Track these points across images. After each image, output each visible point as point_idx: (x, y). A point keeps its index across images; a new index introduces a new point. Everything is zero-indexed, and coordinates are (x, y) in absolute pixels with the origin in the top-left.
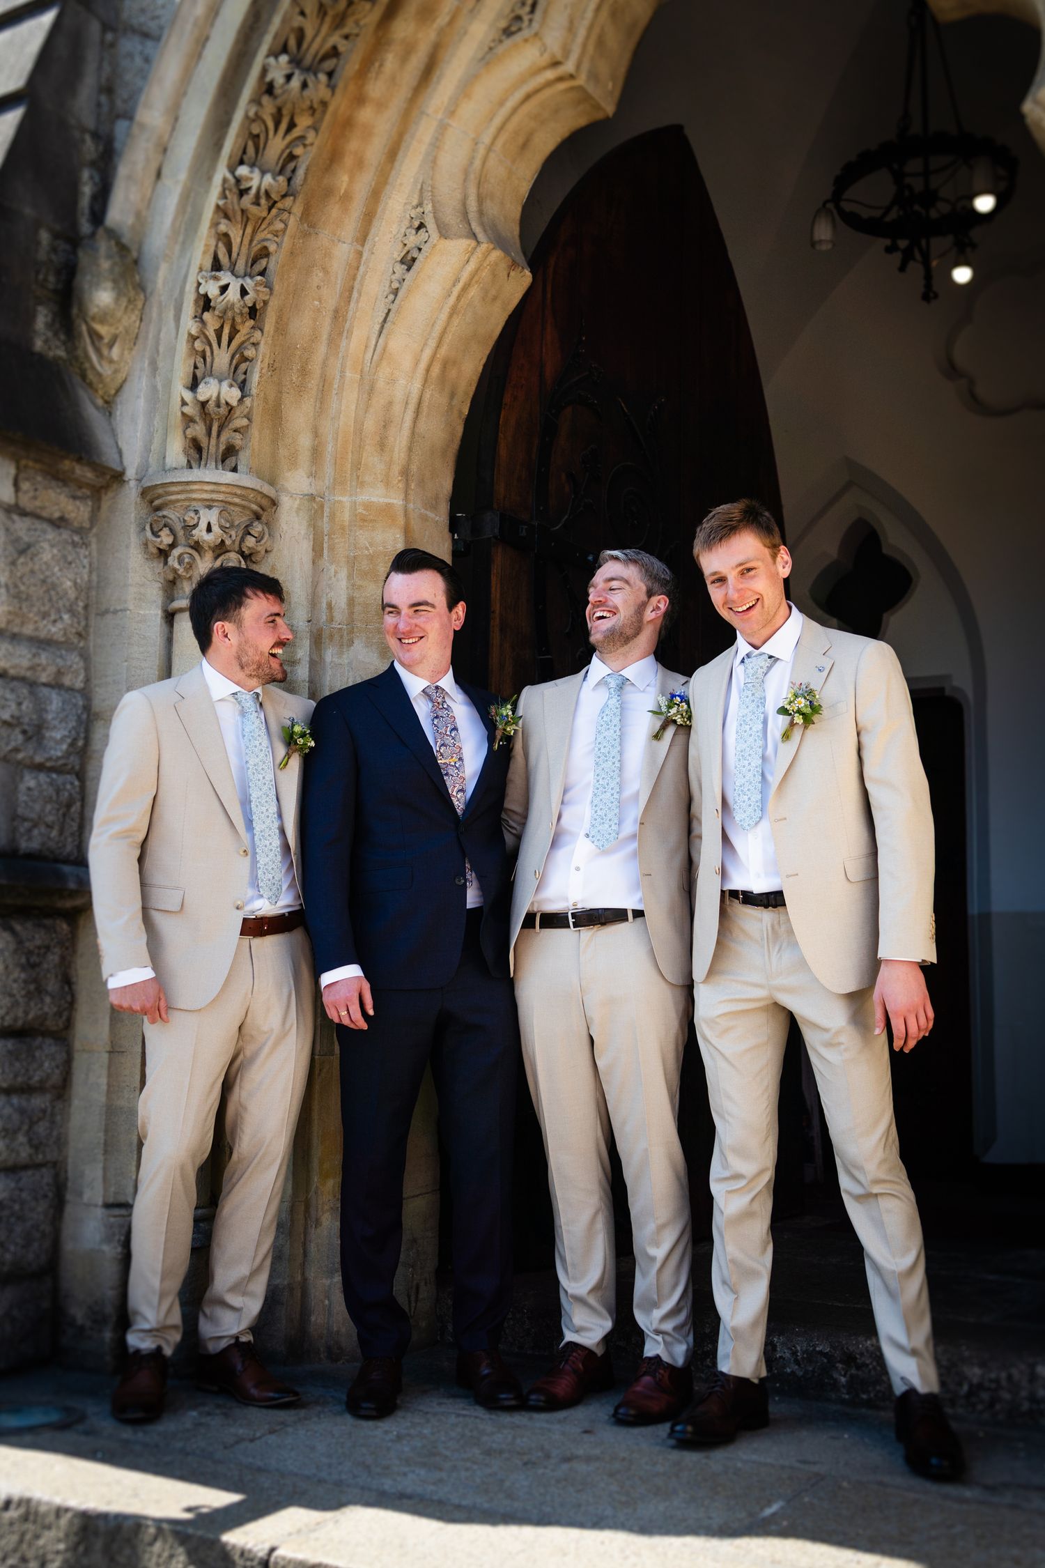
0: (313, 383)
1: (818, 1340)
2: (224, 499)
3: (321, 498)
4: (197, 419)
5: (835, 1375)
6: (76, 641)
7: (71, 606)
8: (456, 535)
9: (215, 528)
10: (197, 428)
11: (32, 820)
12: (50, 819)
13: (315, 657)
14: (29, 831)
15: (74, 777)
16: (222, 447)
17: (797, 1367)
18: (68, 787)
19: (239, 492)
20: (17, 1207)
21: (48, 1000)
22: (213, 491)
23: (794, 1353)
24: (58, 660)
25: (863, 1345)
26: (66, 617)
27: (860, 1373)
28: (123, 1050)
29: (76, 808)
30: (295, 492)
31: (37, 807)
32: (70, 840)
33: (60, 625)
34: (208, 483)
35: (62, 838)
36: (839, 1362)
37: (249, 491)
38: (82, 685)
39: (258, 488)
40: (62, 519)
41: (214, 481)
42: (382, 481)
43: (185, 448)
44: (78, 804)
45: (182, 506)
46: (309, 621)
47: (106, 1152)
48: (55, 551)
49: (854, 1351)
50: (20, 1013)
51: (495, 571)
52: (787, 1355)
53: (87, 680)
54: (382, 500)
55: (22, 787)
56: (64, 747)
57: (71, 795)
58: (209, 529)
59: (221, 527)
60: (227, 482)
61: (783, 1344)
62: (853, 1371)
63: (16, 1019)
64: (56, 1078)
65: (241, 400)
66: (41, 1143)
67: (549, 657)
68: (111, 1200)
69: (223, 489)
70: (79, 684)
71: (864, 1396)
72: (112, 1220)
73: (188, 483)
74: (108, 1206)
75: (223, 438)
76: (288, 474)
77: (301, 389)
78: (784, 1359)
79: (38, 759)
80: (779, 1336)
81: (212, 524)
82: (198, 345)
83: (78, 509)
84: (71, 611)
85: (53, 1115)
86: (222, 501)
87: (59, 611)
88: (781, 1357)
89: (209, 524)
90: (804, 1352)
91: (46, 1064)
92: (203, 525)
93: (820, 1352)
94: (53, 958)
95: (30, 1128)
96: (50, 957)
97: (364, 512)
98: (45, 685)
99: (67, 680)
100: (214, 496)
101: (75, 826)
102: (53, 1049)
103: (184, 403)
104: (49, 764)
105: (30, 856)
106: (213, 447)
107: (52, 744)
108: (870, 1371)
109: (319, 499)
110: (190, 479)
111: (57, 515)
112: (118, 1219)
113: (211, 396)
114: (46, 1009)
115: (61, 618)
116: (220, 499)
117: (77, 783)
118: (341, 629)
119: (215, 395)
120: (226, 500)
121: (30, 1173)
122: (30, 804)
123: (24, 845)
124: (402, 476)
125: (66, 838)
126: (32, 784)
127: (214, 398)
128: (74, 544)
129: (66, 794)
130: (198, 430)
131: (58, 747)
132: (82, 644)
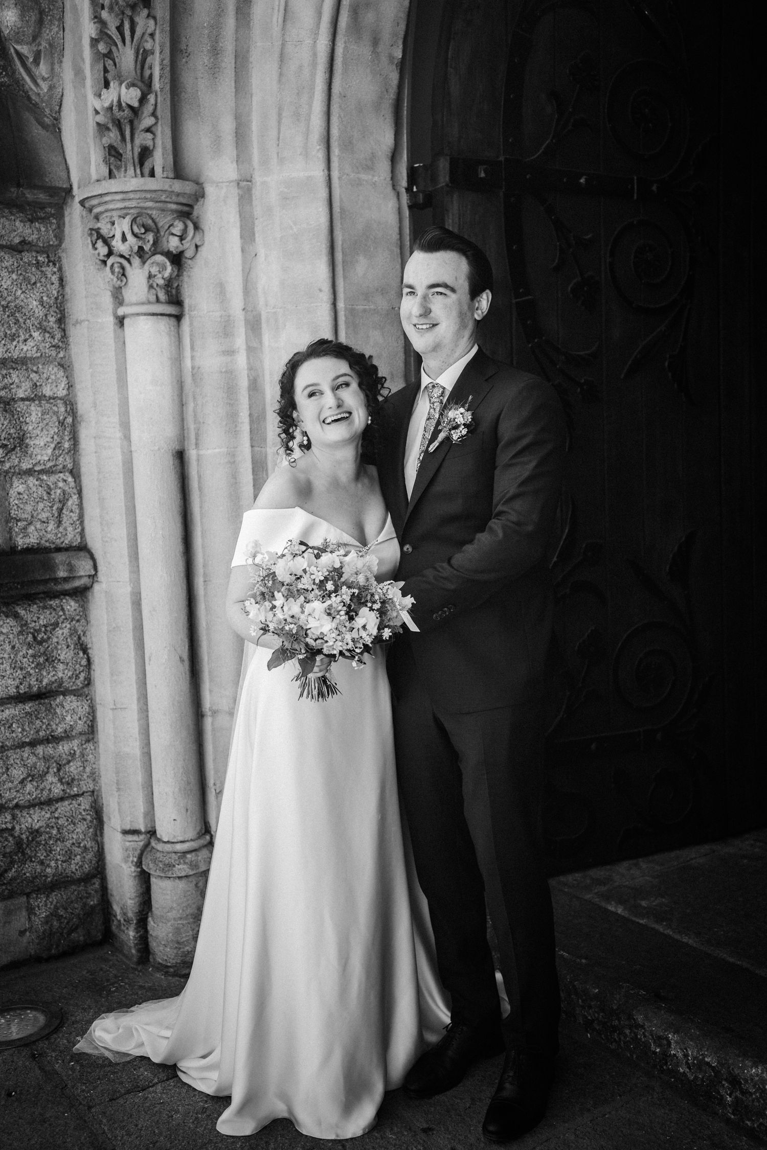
0: (228, 62)
1: (707, 1050)
2: (137, 205)
3: (248, 181)
4: (110, 126)
5: (722, 1092)
6: (54, 353)
7: (40, 323)
8: (415, 187)
9: (129, 236)
10: (112, 135)
11: (25, 520)
12: (44, 516)
13: (254, 344)
14: (25, 528)
15: (67, 474)
16: (137, 150)
17: (688, 1070)
18: (61, 484)
19: (148, 196)
20: (54, 832)
21: (61, 667)
22: (123, 200)
23: (686, 1056)
24: (33, 375)
25: (748, 1071)
26: (36, 334)
27: (744, 1099)
28: (124, 706)
29: (73, 501)
30: (221, 181)
31: (29, 508)
32: (70, 529)
33: (31, 343)
34: (116, 193)
35: (61, 529)
36: (726, 1080)
37: (159, 193)
38: (65, 392)
39: (167, 187)
40: (23, 242)
41: (120, 191)
42: (300, 154)
43: (105, 158)
44: (75, 497)
45: (107, 217)
46: (244, 309)
47: (119, 789)
48: (14, 276)
49: (739, 1073)
50: (33, 682)
51: (450, 221)
52: (680, 1055)
53: (70, 386)
54: (302, 174)
55: (13, 493)
56: (49, 451)
57: (64, 492)
58: (124, 239)
59: (135, 235)
60: (132, 189)
61: (676, 1042)
62: (738, 1094)
63: (30, 686)
64: (81, 726)
65: (143, 100)
66: (73, 780)
67: (530, 297)
68: (128, 827)
69: (132, 196)
70: (61, 392)
71: (749, 1123)
72: (128, 844)
73: (101, 195)
74: (125, 832)
75: (137, 142)
76: (211, 163)
77: (214, 70)
78: (677, 1058)
79: (25, 466)
80: (674, 1034)
81: (126, 234)
82: (102, 47)
83: (39, 230)
84: (43, 330)
85: (82, 755)
86: (135, 207)
87: (28, 330)
88: (675, 1055)
89: (124, 234)
90: (694, 1058)
91: (68, 718)
92: (118, 236)
93: (708, 1064)
94: (62, 632)
95: (59, 770)
96: (59, 632)
97: (286, 190)
98: (22, 399)
99: (47, 391)
100: (127, 204)
101: (75, 516)
102: (75, 704)
103: (97, 112)
104: (37, 468)
105: (29, 550)
106: (130, 152)
107: (37, 451)
108: (753, 1101)
109: (245, 183)
110: (100, 192)
111: (17, 240)
112: (132, 843)
113: (113, 101)
114: (60, 675)
115: (31, 336)
116: (133, 206)
117: (70, 479)
118: (275, 313)
119: (115, 100)
120: (139, 206)
121: (66, 803)
122: (22, 506)
123: (21, 542)
124: (320, 145)
125: (65, 529)
126: (21, 488)
127: (115, 103)
128: (38, 265)
129: (59, 491)
130: (113, 136)
131: (44, 452)
132: (61, 355)
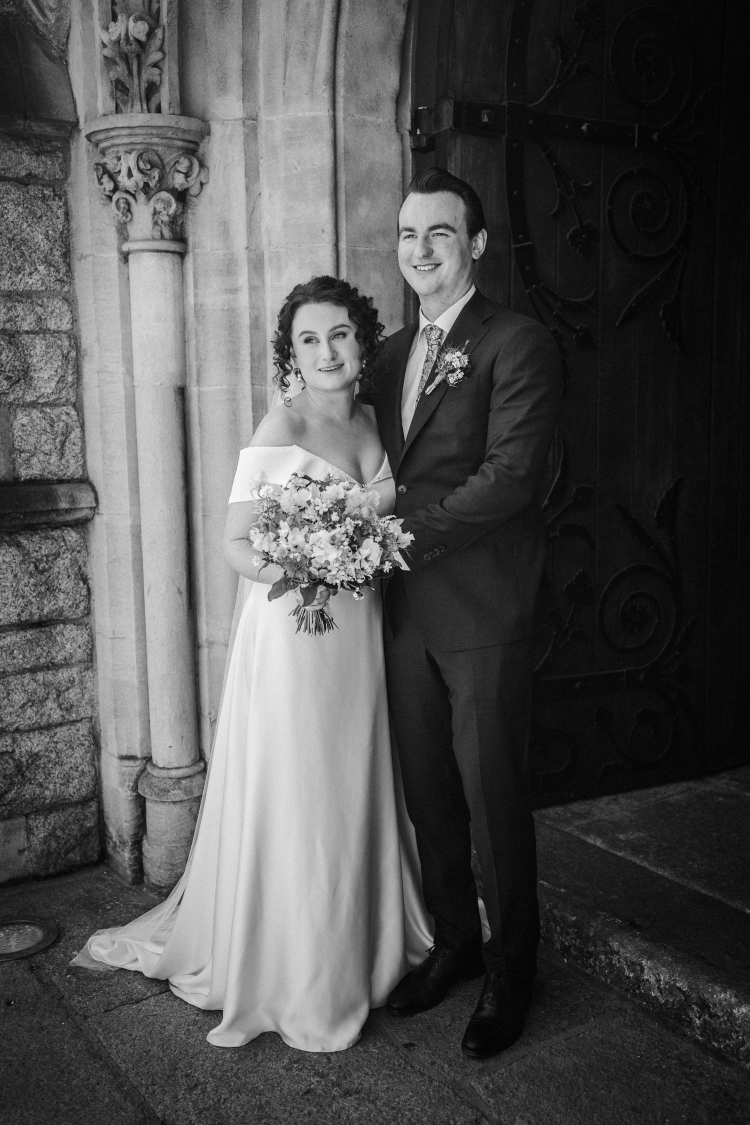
1: (679, 976)
2: (143, 141)
3: (253, 120)
4: (118, 59)
5: (691, 1015)
6: (58, 287)
7: (45, 257)
8: (418, 130)
9: (135, 172)
10: (119, 69)
11: (29, 451)
12: (46, 448)
13: (257, 283)
14: (28, 460)
15: (70, 407)
16: (144, 85)
17: (659, 994)
18: (64, 417)
19: (155, 132)
20: (53, 756)
21: (62, 596)
23: (658, 981)
24: (38, 309)
25: (717, 996)
26: (41, 268)
27: (712, 1021)
28: (123, 636)
29: (75, 434)
30: (226, 118)
31: (32, 440)
32: (72, 461)
33: (36, 277)
34: (123, 128)
35: (63, 461)
36: (695, 1004)
37: (166, 129)
38: (69, 326)
39: (173, 124)
40: (30, 175)
41: (126, 126)
42: (306, 94)
43: (112, 92)
44: (78, 430)
45: (113, 152)
46: (247, 248)
47: (116, 716)
48: (20, 209)
49: (708, 998)
50: (34, 610)
51: (453, 165)
52: (652, 980)
53: (74, 321)
54: (307, 114)
55: (17, 424)
56: (53, 384)
57: (67, 425)
58: (130, 175)
59: (140, 171)
60: (138, 124)
61: (649, 968)
62: (707, 1017)
63: (31, 615)
64: (80, 654)
65: (150, 34)
66: (72, 706)
67: (529, 243)
68: (125, 753)
69: (138, 131)
70: (66, 326)
71: (716, 1044)
72: (124, 769)
73: (107, 130)
74: (123, 758)
75: (144, 77)
76: (217, 101)
78: (650, 982)
79: (29, 398)
80: (648, 960)
81: (132, 169)
83: (45, 164)
84: (48, 263)
85: (81, 682)
86: (141, 143)
87: (33, 263)
88: (647, 980)
89: (129, 170)
90: (666, 983)
91: (68, 646)
92: (124, 172)
93: (679, 988)
94: (63, 562)
95: (58, 696)
96: (60, 562)
97: (291, 130)
98: (27, 332)
99: (52, 325)
100: (133, 139)
101: (77, 449)
102: (74, 633)
103: (104, 46)
104: (41, 401)
105: (32, 482)
106: (136, 87)
107: (41, 383)
108: (721, 1024)
109: (251, 122)
110: (107, 127)
111: (23, 173)
112: (129, 768)
113: (120, 34)
114: (61, 604)
115: (36, 269)
116: (139, 142)
117: (73, 413)
118: (277, 252)
119: (123, 33)
120: (145, 142)
121: (65, 728)
122: (25, 438)
123: (24, 473)
124: (325, 85)
125: (68, 461)
126: (25, 420)
127: (123, 37)
128: (44, 198)
129: (62, 424)
130: (120, 70)
131: (47, 385)
132: (66, 289)
